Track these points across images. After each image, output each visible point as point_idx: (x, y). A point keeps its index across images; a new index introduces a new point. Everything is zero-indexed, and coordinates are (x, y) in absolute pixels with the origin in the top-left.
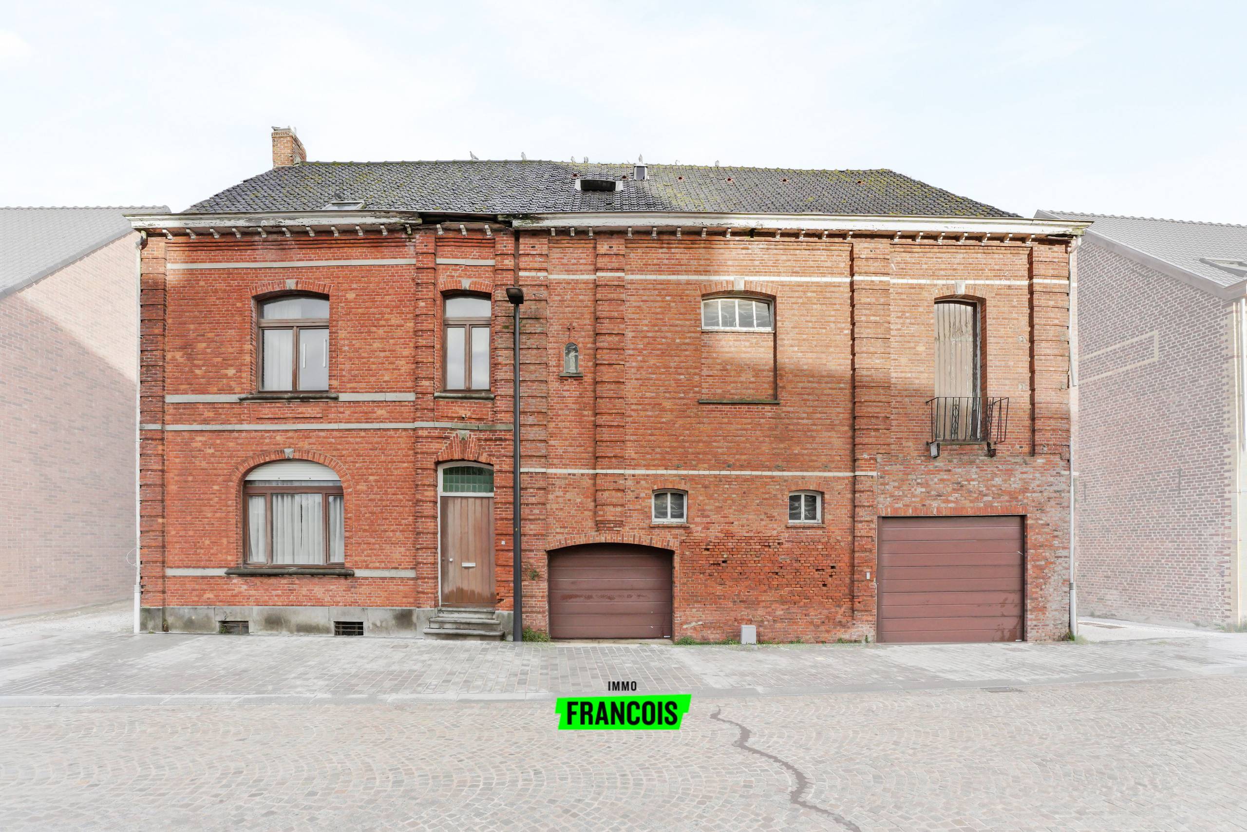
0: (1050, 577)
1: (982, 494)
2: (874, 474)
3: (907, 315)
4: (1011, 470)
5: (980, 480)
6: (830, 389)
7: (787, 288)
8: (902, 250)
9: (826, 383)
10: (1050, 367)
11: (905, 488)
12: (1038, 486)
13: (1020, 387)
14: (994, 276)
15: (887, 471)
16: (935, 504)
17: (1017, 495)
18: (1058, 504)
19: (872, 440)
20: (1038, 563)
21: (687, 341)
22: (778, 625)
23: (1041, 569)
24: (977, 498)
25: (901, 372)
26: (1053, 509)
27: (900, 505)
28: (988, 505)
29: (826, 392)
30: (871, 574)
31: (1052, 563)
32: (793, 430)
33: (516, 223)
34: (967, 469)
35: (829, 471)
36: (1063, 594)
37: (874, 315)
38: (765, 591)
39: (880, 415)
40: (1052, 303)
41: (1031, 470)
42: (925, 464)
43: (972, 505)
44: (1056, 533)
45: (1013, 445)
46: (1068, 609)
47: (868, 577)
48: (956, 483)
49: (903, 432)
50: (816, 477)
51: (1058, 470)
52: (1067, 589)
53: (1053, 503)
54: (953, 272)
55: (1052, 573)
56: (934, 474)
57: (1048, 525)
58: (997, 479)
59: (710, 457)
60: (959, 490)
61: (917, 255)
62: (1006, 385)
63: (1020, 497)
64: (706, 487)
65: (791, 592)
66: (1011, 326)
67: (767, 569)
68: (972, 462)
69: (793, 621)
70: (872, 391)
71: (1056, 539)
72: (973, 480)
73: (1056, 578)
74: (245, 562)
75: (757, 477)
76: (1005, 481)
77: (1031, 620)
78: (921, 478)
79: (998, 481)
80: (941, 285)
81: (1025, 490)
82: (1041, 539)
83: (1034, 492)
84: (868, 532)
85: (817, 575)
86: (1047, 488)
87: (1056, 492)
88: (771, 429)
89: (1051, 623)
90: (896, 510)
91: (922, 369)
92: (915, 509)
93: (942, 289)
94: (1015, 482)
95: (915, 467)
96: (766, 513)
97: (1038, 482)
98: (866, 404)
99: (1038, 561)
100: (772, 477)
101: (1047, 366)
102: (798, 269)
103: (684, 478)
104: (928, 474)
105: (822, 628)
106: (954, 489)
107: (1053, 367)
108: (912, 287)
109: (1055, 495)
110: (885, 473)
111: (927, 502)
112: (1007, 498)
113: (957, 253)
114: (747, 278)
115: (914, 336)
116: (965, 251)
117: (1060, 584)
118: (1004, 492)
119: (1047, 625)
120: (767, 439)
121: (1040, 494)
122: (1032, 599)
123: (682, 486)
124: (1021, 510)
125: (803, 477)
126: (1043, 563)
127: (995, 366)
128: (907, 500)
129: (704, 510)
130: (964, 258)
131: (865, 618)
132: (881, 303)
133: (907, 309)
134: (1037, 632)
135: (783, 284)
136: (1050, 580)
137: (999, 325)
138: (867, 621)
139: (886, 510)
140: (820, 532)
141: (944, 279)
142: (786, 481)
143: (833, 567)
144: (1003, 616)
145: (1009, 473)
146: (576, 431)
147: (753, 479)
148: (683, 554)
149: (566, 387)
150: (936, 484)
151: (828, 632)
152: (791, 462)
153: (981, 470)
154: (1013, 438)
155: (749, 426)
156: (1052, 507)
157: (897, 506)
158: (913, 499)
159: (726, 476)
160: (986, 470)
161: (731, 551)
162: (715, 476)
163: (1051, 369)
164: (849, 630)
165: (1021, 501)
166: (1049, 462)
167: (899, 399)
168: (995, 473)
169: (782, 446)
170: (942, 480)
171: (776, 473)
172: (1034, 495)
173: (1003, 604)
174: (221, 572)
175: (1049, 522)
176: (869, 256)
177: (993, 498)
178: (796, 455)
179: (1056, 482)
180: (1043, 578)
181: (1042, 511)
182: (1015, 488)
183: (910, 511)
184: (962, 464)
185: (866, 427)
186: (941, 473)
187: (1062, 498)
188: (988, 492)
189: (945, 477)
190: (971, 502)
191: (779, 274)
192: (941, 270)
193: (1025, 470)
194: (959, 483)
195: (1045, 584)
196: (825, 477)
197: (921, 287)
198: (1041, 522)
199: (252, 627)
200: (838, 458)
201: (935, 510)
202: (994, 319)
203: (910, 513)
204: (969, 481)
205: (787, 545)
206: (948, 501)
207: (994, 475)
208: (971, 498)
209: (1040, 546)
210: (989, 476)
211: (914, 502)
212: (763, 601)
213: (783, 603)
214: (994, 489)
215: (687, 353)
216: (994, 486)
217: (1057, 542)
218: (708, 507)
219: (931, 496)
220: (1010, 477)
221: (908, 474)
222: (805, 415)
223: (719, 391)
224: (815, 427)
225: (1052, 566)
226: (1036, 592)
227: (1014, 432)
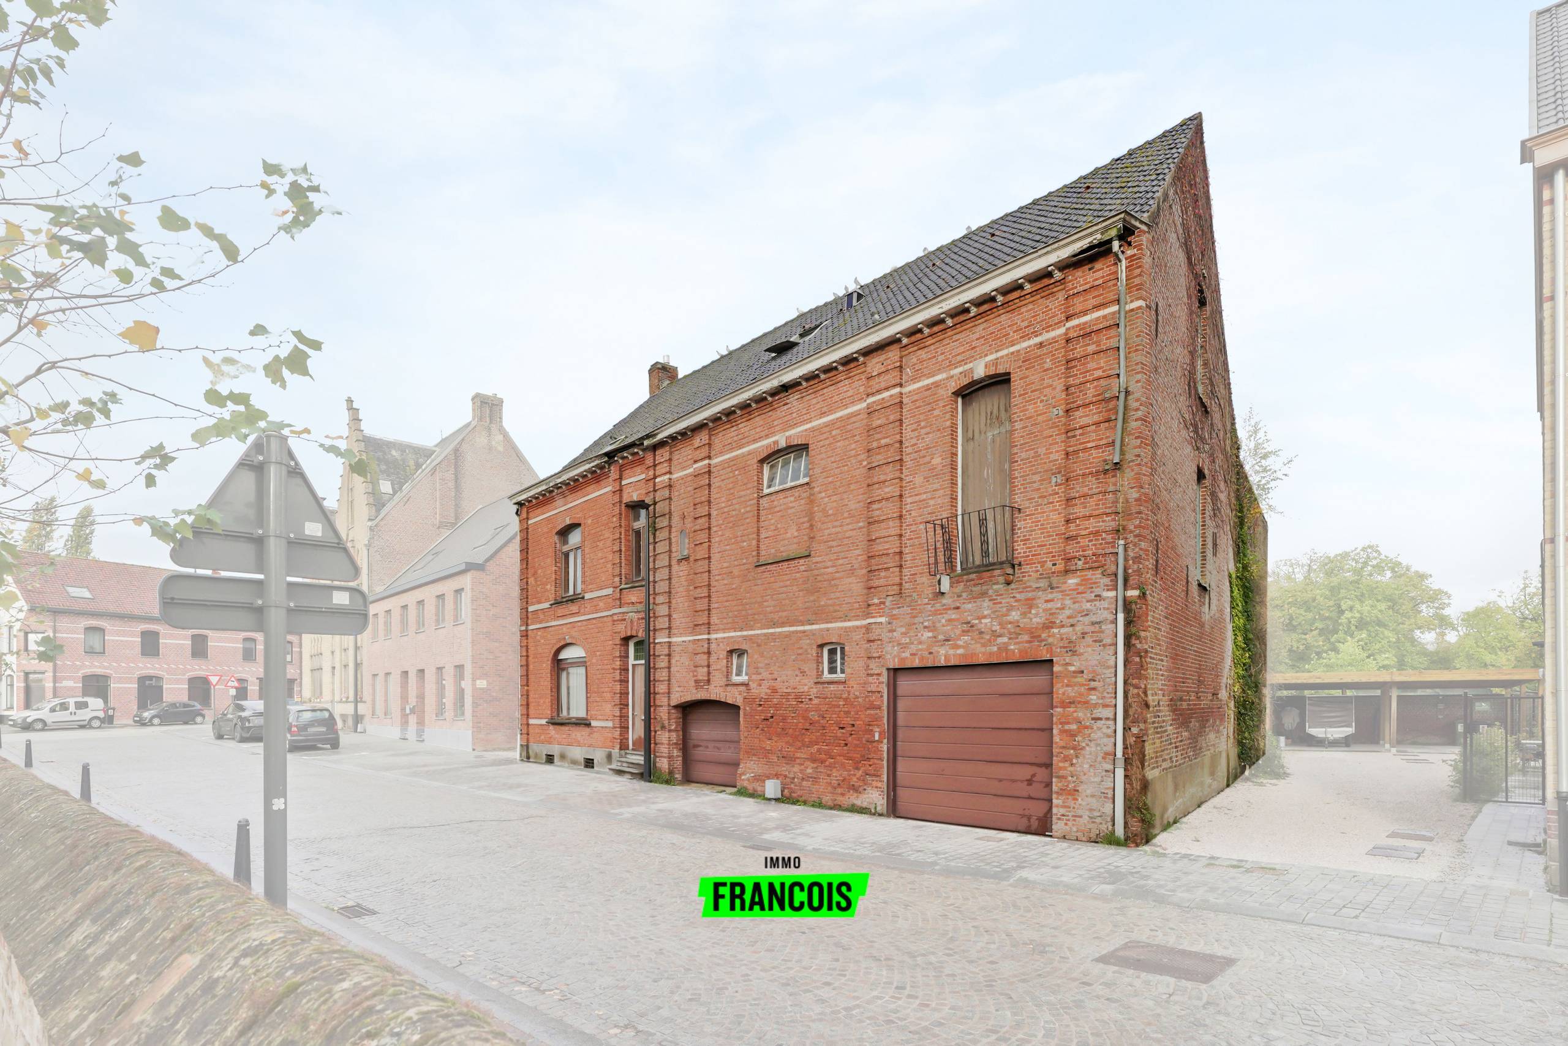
0: (1083, 748)
1: (996, 635)
2: (883, 620)
3: (923, 424)
4: (1033, 599)
5: (993, 616)
6: (851, 530)
7: (816, 433)
8: (916, 348)
9: (847, 524)
10: (1089, 442)
11: (912, 634)
12: (1069, 617)
13: (1054, 480)
14: (1021, 338)
15: (895, 615)
16: (942, 651)
17: (1039, 632)
18: (1095, 641)
19: (882, 582)
20: (1067, 727)
21: (748, 509)
22: (804, 783)
23: (1072, 735)
24: (989, 640)
25: (916, 495)
26: (1090, 649)
27: (907, 654)
28: (1004, 648)
29: (847, 535)
30: (880, 734)
31: (1087, 727)
32: (821, 581)
33: (646, 443)
34: (979, 604)
35: (849, 620)
36: (1104, 773)
37: (884, 438)
38: (800, 748)
39: (890, 551)
40: (1092, 348)
41: (1060, 596)
42: (932, 602)
43: (983, 650)
44: (1093, 684)
45: (1043, 564)
46: (1110, 795)
47: (877, 738)
48: (966, 623)
49: (917, 566)
50: (839, 628)
51: (1097, 591)
52: (1110, 767)
53: (1088, 639)
54: (973, 353)
55: (1087, 742)
56: (942, 614)
57: (1082, 672)
58: (1014, 613)
59: (762, 616)
60: (968, 631)
61: (932, 347)
62: (1035, 482)
63: (1044, 636)
64: (759, 646)
65: (819, 750)
66: (1042, 398)
67: (800, 726)
68: (983, 594)
69: (815, 780)
70: (883, 525)
71: (1093, 692)
72: (985, 617)
73: (1093, 749)
74: (558, 715)
75: (793, 632)
76: (1024, 614)
77: (1057, 806)
78: (928, 620)
79: (1015, 615)
80: (956, 376)
81: (1049, 625)
82: (1071, 692)
83: (1063, 626)
84: (878, 686)
85: (840, 733)
86: (1081, 619)
87: (1093, 624)
88: (804, 583)
89: (1086, 815)
90: (903, 660)
91: (936, 486)
92: (922, 658)
93: (959, 379)
94: (1037, 615)
95: (921, 607)
96: (800, 669)
97: (1067, 612)
98: (878, 541)
99: (1068, 723)
100: (804, 632)
101: (1084, 443)
102: (825, 409)
103: (745, 638)
104: (936, 615)
105: (839, 791)
106: (963, 631)
107: (1093, 441)
108: (928, 388)
109: (1092, 629)
110: (893, 617)
111: (934, 649)
112: (1026, 637)
113: (975, 326)
114: (788, 434)
115: (930, 448)
116: (983, 320)
117: (1100, 759)
118: (1023, 629)
119: (1081, 817)
120: (801, 593)
121: (1071, 629)
122: (1058, 777)
123: (744, 647)
124: (1044, 652)
125: (828, 630)
126: (1074, 727)
127: (1021, 460)
128: (914, 648)
129: (758, 668)
130: (984, 329)
131: (874, 784)
132: (891, 420)
133: (922, 417)
134: (1066, 824)
135: (813, 430)
136: (1083, 752)
137: (1027, 402)
138: (877, 787)
139: (894, 660)
140: (841, 687)
141: (961, 366)
142: (814, 635)
143: (853, 725)
144: (1030, 798)
145: (1030, 604)
146: (686, 604)
147: (788, 635)
148: (745, 709)
149: (681, 568)
150: (943, 626)
151: (843, 795)
152: (820, 614)
153: (994, 604)
154: (1044, 554)
155: (788, 583)
156: (1088, 646)
157: (904, 655)
158: (920, 647)
159: (772, 634)
160: (1001, 603)
161: (775, 706)
162: (765, 635)
163: (1089, 445)
164: (860, 796)
165: (1044, 640)
166: (1085, 581)
167: (913, 528)
168: (1012, 606)
169: (812, 598)
170: (950, 620)
171: (807, 628)
172: (1063, 630)
173: (1030, 782)
174: (544, 722)
175: (1083, 668)
176: (881, 371)
177: (1010, 639)
178: (824, 606)
179: (1093, 608)
180: (1074, 748)
181: (1074, 653)
182: (1038, 623)
183: (917, 661)
184: (974, 598)
185: (877, 568)
186: (949, 612)
187: (1102, 632)
188: (1002, 631)
189: (953, 617)
190: (984, 645)
191: (810, 420)
192: (958, 354)
193: (1050, 597)
194: (969, 623)
195: (1077, 757)
196: (846, 628)
197: (937, 385)
198: (1072, 668)
199: (556, 759)
200: (856, 606)
201: (943, 658)
202: (1020, 396)
203: (917, 663)
204: (980, 618)
205: (816, 701)
206: (957, 647)
207: (1010, 608)
208: (983, 641)
209: (1070, 703)
210: (1005, 609)
211: (921, 650)
212: (798, 758)
213: (814, 761)
214: (1009, 626)
215: (748, 520)
216: (1010, 623)
217: (1095, 697)
218: (760, 665)
219: (938, 642)
220: (1031, 607)
221: (915, 617)
222: (830, 564)
223: (773, 551)
224: (837, 575)
225: (1086, 731)
226: (1065, 768)
227: (1045, 545)
